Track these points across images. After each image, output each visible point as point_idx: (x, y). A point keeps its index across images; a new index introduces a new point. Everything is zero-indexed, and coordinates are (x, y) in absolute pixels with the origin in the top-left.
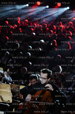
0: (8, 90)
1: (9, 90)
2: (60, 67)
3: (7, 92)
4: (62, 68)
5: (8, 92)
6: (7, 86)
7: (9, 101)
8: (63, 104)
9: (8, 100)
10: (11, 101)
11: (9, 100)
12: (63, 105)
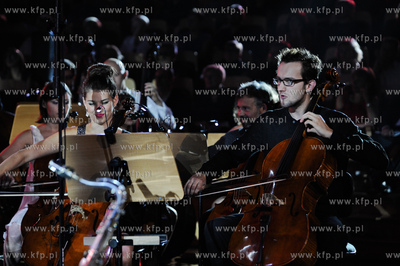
0: (161, 156)
1: (168, 154)
2: (355, 44)
3: (160, 164)
4: (362, 48)
5: (162, 162)
6: (157, 139)
7: (171, 194)
8: (384, 183)
9: (167, 192)
10: (180, 195)
11: (173, 190)
12: (386, 187)
